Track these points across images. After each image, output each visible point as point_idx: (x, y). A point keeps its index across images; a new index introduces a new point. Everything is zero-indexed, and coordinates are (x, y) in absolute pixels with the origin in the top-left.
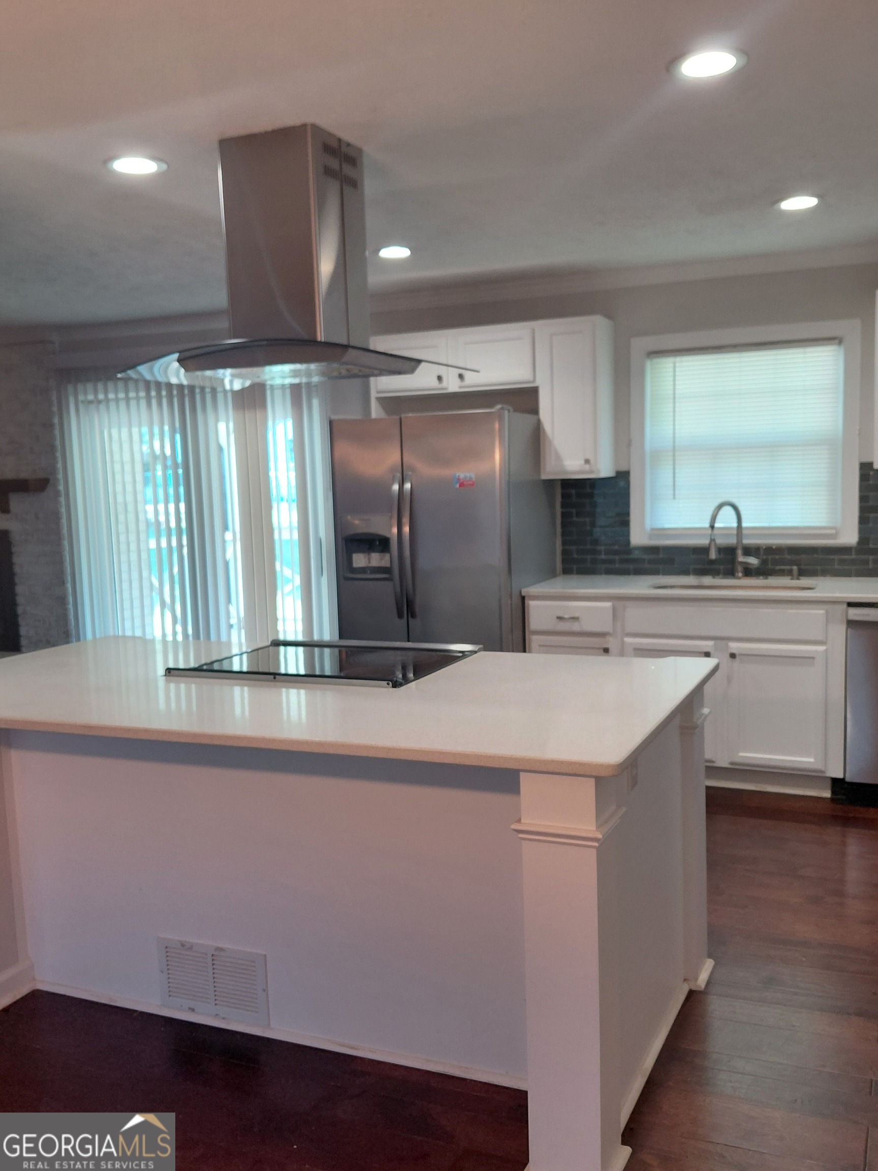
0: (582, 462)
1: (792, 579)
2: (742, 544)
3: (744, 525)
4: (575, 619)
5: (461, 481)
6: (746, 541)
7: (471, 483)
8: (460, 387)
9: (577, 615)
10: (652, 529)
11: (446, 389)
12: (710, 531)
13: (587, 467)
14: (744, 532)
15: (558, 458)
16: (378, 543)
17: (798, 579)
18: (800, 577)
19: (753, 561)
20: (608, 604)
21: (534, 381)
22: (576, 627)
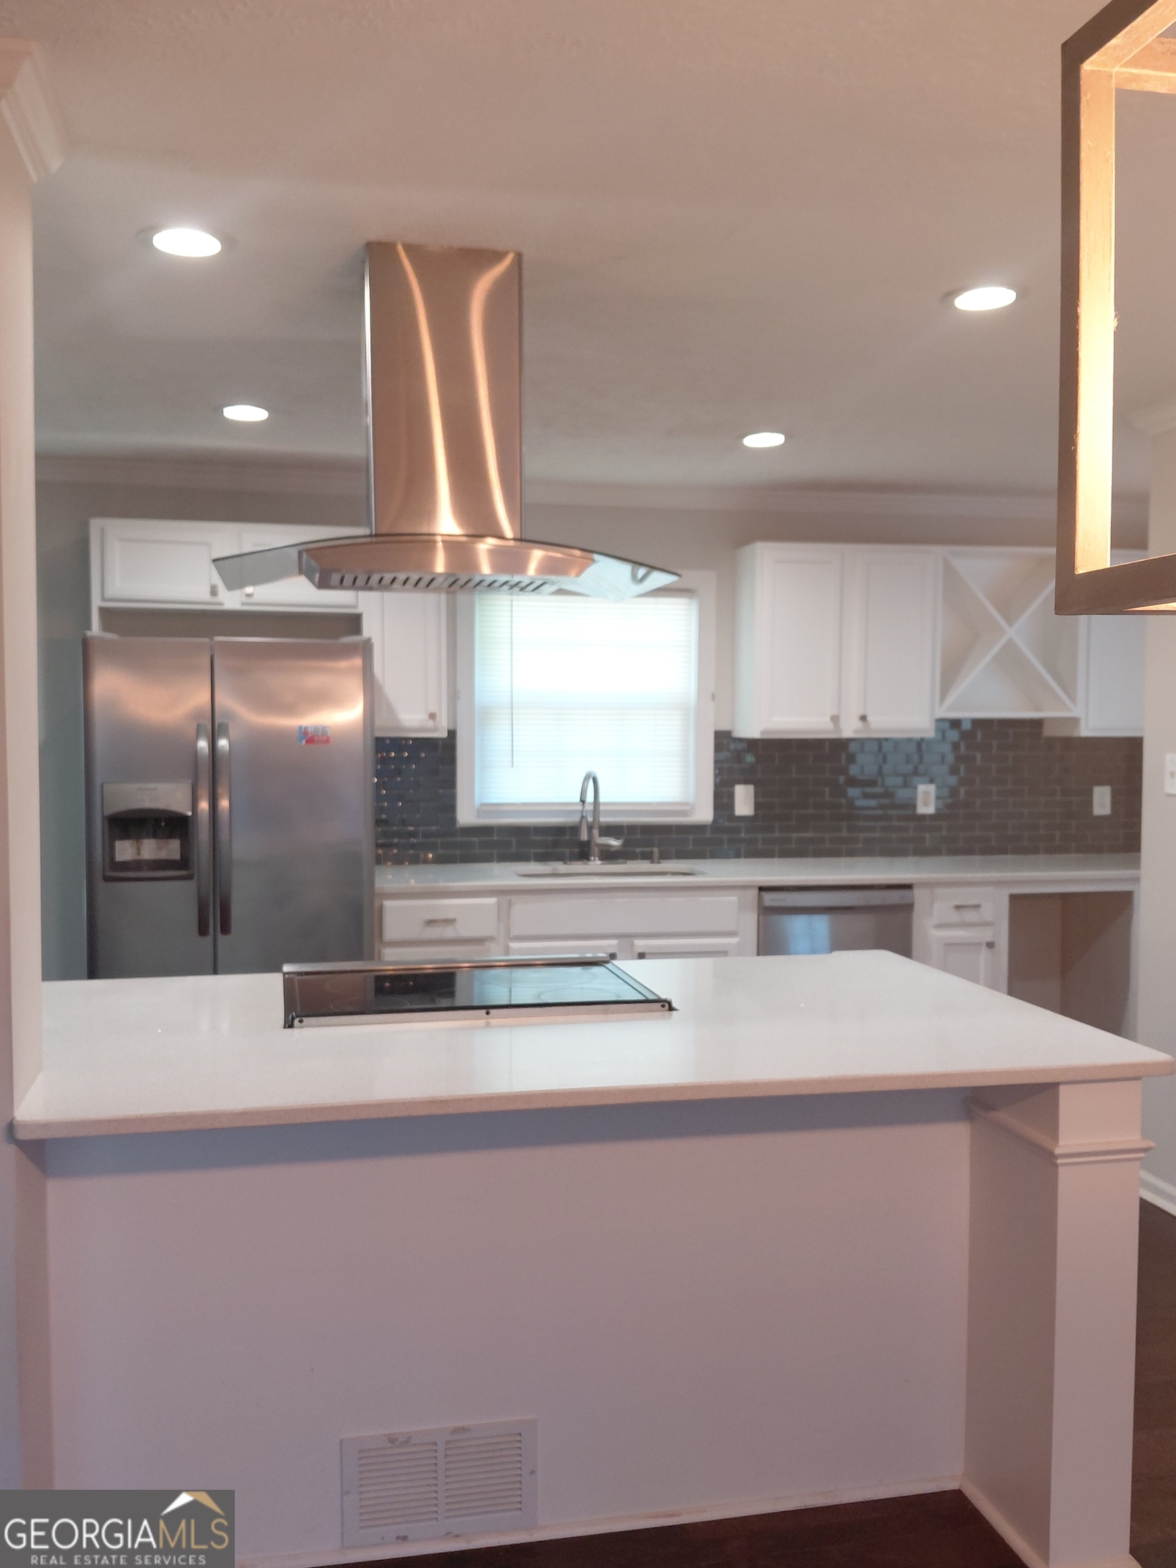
0: (426, 717)
1: (652, 863)
2: (599, 822)
3: (602, 799)
4: (450, 922)
5: (309, 735)
6: (603, 819)
7: (325, 738)
8: (243, 604)
9: (451, 916)
10: (483, 805)
11: (221, 604)
12: (580, 808)
13: (430, 724)
14: (602, 808)
15: (391, 710)
16: (163, 824)
17: (659, 863)
18: (662, 861)
19: (615, 843)
20: (492, 901)
21: (355, 607)
22: (449, 932)
